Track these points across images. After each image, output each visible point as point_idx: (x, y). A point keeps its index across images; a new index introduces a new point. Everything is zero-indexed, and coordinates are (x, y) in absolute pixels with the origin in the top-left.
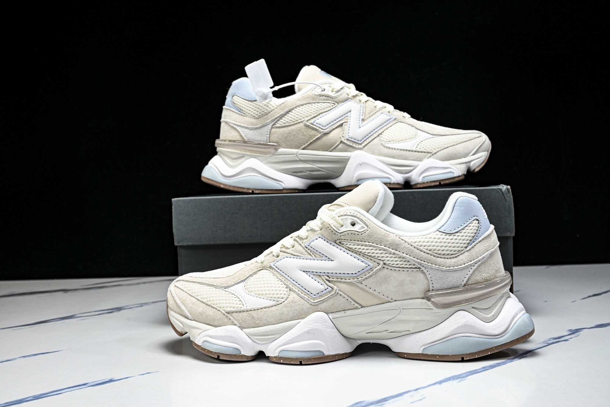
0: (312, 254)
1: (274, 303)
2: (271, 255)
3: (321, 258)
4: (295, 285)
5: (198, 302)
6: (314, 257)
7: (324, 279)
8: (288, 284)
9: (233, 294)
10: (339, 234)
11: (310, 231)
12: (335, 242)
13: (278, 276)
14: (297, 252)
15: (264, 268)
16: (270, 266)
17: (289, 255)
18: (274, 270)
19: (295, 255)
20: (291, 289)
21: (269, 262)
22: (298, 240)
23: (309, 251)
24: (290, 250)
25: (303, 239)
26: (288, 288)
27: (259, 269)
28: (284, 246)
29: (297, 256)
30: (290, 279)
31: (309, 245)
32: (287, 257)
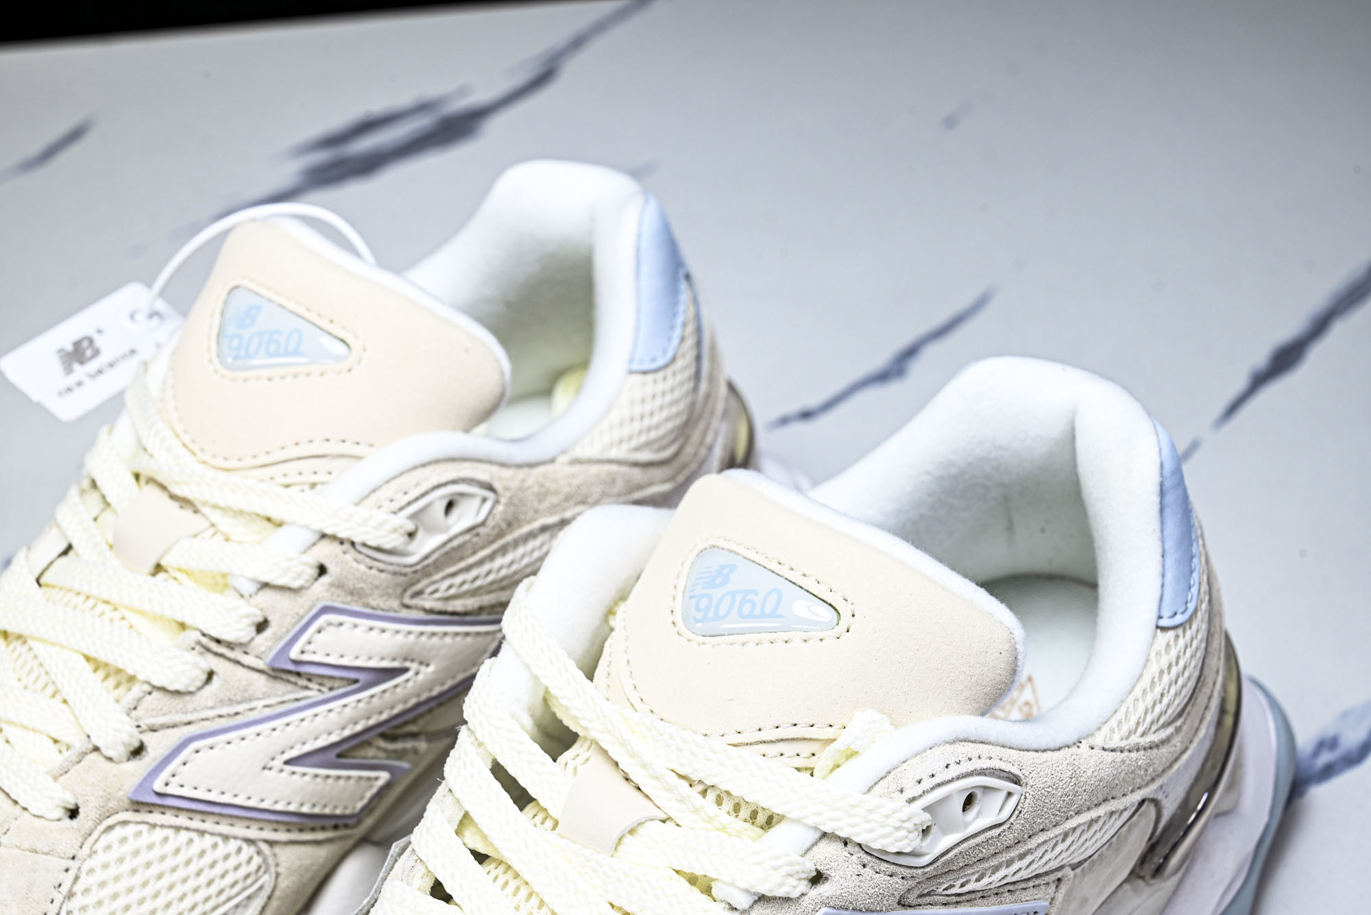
10: (920, 871)
11: (756, 907)
12: (899, 903)
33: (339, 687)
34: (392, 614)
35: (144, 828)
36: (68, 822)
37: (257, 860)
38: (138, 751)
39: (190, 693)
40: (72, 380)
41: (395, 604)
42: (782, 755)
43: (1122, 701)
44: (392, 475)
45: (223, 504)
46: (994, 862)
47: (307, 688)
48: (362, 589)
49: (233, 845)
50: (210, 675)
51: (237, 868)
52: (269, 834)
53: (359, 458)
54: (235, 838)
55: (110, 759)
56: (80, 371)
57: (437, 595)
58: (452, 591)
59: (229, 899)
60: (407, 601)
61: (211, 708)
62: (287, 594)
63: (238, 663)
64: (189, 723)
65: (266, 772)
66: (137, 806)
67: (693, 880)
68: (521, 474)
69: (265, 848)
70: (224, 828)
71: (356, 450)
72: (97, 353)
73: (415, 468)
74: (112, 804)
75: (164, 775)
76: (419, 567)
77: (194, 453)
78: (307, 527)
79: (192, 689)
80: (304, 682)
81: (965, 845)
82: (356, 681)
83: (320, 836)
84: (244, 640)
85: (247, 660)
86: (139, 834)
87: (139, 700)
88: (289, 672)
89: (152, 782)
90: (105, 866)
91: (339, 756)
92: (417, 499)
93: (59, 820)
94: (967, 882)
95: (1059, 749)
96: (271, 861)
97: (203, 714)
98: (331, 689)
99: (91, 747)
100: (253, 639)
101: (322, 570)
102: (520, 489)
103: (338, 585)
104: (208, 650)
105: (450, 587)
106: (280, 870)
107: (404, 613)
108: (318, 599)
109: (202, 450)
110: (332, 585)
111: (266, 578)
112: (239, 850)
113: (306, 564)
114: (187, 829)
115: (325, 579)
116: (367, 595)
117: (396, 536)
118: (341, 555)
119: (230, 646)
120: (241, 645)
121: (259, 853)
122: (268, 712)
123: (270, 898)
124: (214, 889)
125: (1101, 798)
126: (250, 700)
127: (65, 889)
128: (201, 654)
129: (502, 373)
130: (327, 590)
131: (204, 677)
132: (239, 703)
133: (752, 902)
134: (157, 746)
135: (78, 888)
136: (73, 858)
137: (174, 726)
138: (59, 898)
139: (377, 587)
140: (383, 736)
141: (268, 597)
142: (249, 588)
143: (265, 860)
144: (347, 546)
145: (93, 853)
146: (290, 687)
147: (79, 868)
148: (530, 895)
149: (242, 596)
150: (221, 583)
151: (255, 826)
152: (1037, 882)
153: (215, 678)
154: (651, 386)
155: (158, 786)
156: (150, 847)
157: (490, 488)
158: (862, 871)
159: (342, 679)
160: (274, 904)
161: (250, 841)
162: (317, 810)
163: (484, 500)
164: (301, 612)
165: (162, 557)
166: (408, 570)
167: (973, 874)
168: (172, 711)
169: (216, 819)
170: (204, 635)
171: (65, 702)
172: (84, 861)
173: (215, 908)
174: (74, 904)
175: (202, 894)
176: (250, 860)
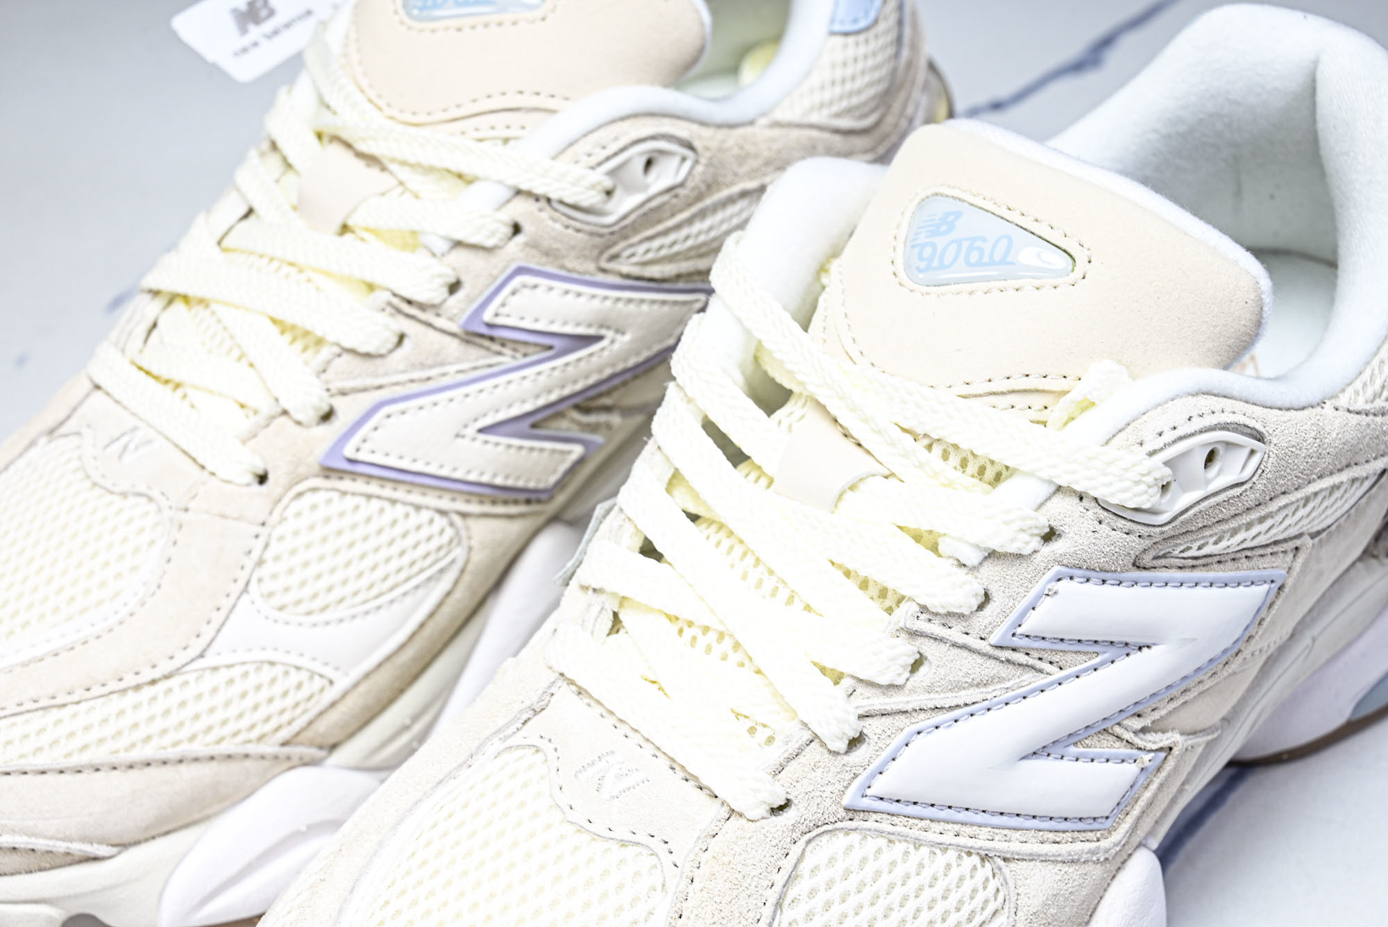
0: (1039, 664)
2: (814, 753)
3: (1090, 659)
4: (1016, 829)
6: (1059, 675)
7: (1128, 736)
8: (979, 844)
10: (1158, 530)
11: (985, 564)
12: (1134, 564)
13: (915, 833)
14: (957, 687)
15: (816, 830)
16: (847, 810)
17: (922, 715)
18: (875, 817)
19: (958, 706)
20: (1008, 856)
21: (825, 795)
22: (936, 629)
23: (1019, 657)
24: (913, 691)
25: (961, 616)
26: (990, 857)
27: (796, 851)
28: (861, 681)
29: (966, 705)
30: (980, 818)
31: (1014, 635)
32: (919, 733)
33: (532, 354)
34: (587, 278)
35: (335, 495)
36: (256, 488)
37: (449, 532)
38: (327, 416)
39: (381, 356)
40: (247, 40)
41: (591, 266)
42: (1013, 407)
43: (1368, 363)
44: (590, 127)
45: (412, 160)
46: (1233, 524)
47: (499, 353)
48: (558, 250)
49: (425, 515)
50: (401, 338)
51: (429, 539)
52: (461, 506)
53: (552, 112)
54: (427, 508)
55: (299, 423)
56: (255, 31)
57: (634, 260)
58: (650, 256)
59: (422, 571)
60: (604, 264)
61: (403, 372)
62: (481, 254)
63: (429, 325)
64: (380, 387)
65: (459, 440)
66: (328, 472)
67: (917, 538)
68: (721, 134)
69: (457, 519)
70: (416, 498)
71: (551, 103)
72: (272, 13)
73: (613, 121)
74: (302, 470)
75: (355, 440)
76: (616, 228)
77: (380, 109)
78: (500, 182)
79: (383, 351)
80: (496, 347)
81: (1206, 504)
82: (550, 348)
83: (513, 509)
84: (437, 301)
85: (440, 322)
86: (329, 501)
87: (328, 362)
88: (482, 336)
89: (342, 448)
90: (296, 533)
91: (534, 426)
92: (615, 154)
93: (248, 485)
94: (1206, 544)
95: (1303, 408)
96: (463, 533)
97: (395, 378)
98: (525, 355)
99: (279, 410)
100: (445, 301)
101: (517, 229)
102: (720, 150)
103: (533, 245)
104: (399, 311)
105: (648, 251)
106: (474, 543)
107: (601, 277)
108: (513, 260)
109: (389, 105)
110: (527, 244)
111: (459, 236)
112: (431, 521)
113: (500, 221)
114: (379, 497)
115: (520, 239)
116: (564, 257)
117: (593, 193)
118: (537, 213)
119: (422, 307)
120: (433, 306)
121: (452, 524)
122: (461, 377)
123: (462, 571)
124: (406, 559)
125: (1344, 462)
126: (442, 364)
127: (255, 556)
128: (392, 315)
129: (702, 25)
130: (522, 250)
131: (395, 340)
132: (431, 367)
133: (982, 558)
134: (348, 410)
135: (269, 555)
136: (263, 524)
137: (365, 390)
138: (249, 563)
139: (573, 248)
140: (577, 407)
141: (461, 256)
142: (441, 246)
143: (457, 533)
144: (543, 203)
145: (283, 520)
146: (482, 352)
147: (269, 536)
148: (745, 554)
149: (434, 255)
150: (411, 240)
151: (447, 496)
152: (1276, 549)
153: (406, 342)
154: (853, 48)
155: (349, 451)
156: (342, 514)
157: (691, 147)
158: (1098, 527)
159: (536, 345)
160: (467, 578)
161: (442, 513)
162: (510, 483)
163: (684, 159)
164: (495, 272)
165: (349, 216)
166: (606, 231)
167: (1211, 536)
168: (362, 374)
169: (407, 487)
170: (395, 295)
171: (251, 365)
172: (274, 527)
173: (407, 580)
174: (265, 571)
175: (394, 565)
176: (442, 532)
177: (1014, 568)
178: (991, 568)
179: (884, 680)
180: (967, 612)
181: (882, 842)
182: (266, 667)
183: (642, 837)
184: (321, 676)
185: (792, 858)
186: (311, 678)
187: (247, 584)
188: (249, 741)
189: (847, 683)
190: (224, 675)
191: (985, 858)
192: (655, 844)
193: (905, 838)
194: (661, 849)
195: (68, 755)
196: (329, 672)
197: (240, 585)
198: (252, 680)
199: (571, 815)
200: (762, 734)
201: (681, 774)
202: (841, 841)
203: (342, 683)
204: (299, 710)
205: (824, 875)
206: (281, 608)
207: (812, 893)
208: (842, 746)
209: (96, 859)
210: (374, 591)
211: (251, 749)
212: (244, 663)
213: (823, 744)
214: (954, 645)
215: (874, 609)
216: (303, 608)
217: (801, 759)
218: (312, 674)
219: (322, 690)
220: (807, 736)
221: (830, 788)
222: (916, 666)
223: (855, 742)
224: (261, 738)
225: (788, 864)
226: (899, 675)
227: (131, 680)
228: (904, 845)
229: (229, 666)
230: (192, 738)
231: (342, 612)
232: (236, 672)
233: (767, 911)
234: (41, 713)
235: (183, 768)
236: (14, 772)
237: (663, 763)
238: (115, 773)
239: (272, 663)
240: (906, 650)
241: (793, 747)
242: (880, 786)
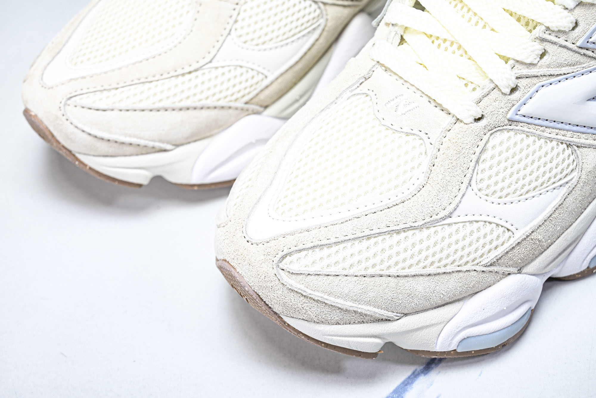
1: (564, 191)
2: (496, 94)
4: (583, 133)
5: (402, 281)
8: (567, 139)
9: (471, 222)
13: (538, 132)
14: (561, 66)
15: (495, 129)
16: (509, 120)
17: (545, 78)
18: (521, 124)
19: (561, 75)
20: (579, 145)
21: (499, 113)
22: (553, 38)
23: (590, 53)
24: (541, 67)
25: (564, 32)
26: (571, 145)
27: (485, 138)
28: (517, 61)
29: (565, 74)
30: (568, 127)
31: (588, 42)
32: (543, 86)
37: (318, 11)
49: (308, 3)
51: (310, 14)
59: (306, 28)
69: (321, 5)
83: (345, 3)
90: (252, 8)
96: (324, 12)
106: (329, 17)
112: (310, 6)
121: (319, 8)
123: (323, 30)
124: (299, 22)
127: (234, 18)
135: (240, 18)
136: (237, 4)
138: (231, 21)
143: (322, 12)
145: (246, 2)
147: (240, 9)
160: (325, 33)
161: (315, 2)
172: (242, 6)
173: (300, 32)
174: (238, 25)
175: (294, 24)
176: (315, 11)
177: (590, 10)
178: (579, 10)
179: (528, 61)
180: (567, 31)
181: (524, 136)
182: (239, 68)
183: (416, 131)
184: (262, 74)
185: (484, 141)
186: (258, 74)
187: (230, 31)
188: (231, 101)
189: (511, 62)
190: (220, 70)
191: (569, 146)
192: (422, 134)
193: (534, 135)
194: (425, 137)
195: (154, 103)
196: (265, 72)
197: (227, 31)
198: (233, 74)
199: (383, 122)
200: (471, 87)
201: (433, 104)
202: (505, 135)
203: (271, 78)
204: (253, 88)
205: (498, 149)
206: (245, 42)
207: (492, 157)
208: (508, 91)
209: (165, 151)
210: (285, 37)
211: (232, 104)
212: (229, 66)
213: (500, 90)
214: (561, 46)
215: (523, 31)
216: (255, 42)
217: (489, 96)
218: (258, 73)
219: (262, 80)
220: (492, 86)
221: (502, 110)
222: (542, 56)
223: (513, 90)
224: (236, 100)
225: (482, 144)
226: (535, 59)
227: (180, 71)
228: (533, 138)
229: (223, 67)
230: (207, 98)
231: (271, 45)
232: (226, 69)
233: (472, 164)
234: (141, 85)
235: (203, 111)
236: (131, 110)
237: (426, 99)
238: (174, 112)
239: (241, 67)
240: (539, 48)
241: (486, 91)
242: (524, 110)
